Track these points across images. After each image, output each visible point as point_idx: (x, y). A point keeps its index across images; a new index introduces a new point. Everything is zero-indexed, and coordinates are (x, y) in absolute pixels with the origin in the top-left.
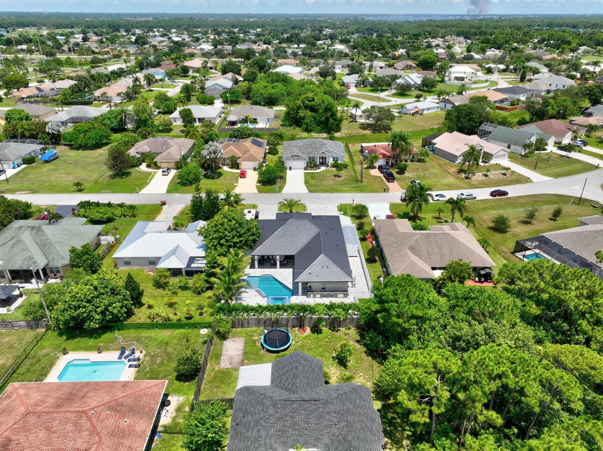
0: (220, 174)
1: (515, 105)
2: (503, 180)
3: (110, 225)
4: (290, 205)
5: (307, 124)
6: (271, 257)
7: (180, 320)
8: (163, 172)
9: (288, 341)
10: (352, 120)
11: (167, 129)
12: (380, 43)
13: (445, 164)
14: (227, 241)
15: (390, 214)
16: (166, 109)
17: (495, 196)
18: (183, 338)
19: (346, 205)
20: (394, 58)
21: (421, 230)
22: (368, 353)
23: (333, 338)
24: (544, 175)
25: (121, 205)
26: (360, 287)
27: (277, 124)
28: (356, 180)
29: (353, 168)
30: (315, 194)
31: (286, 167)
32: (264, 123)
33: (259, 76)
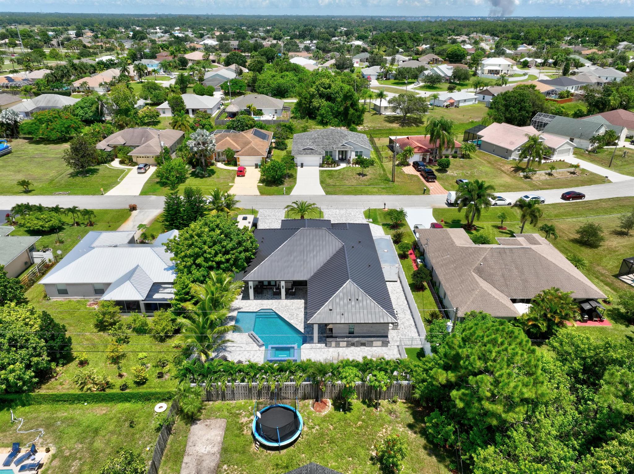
0: (213, 172)
1: (564, 97)
2: (572, 180)
3: (54, 237)
4: (301, 210)
5: (322, 115)
6: (273, 283)
7: (124, 387)
8: (139, 168)
9: (297, 429)
10: (375, 112)
11: (153, 121)
12: (401, 38)
13: (496, 161)
14: (206, 260)
15: (435, 221)
16: (155, 100)
17: (568, 199)
18: (125, 421)
19: (375, 210)
20: (418, 53)
21: (483, 243)
22: (430, 449)
23: (369, 419)
24: (623, 174)
25: (73, 210)
26: (406, 331)
27: (286, 116)
28: (386, 180)
29: (381, 165)
30: (334, 196)
31: (297, 164)
32: (270, 114)
33: (267, 65)
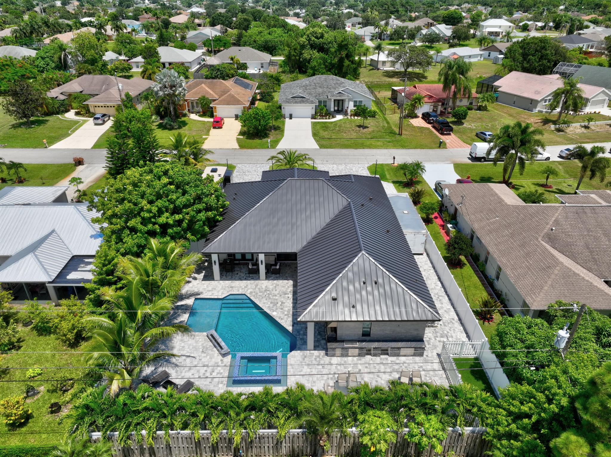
0: (184, 124)
4: (289, 162)
5: (313, 68)
6: (248, 257)
8: (96, 119)
10: (371, 68)
13: (518, 113)
14: (145, 221)
15: (459, 178)
19: (382, 165)
21: (535, 203)
26: (447, 329)
27: (273, 71)
28: (391, 133)
29: (384, 117)
30: (330, 150)
31: (285, 115)
32: (256, 69)
33: (253, 23)
